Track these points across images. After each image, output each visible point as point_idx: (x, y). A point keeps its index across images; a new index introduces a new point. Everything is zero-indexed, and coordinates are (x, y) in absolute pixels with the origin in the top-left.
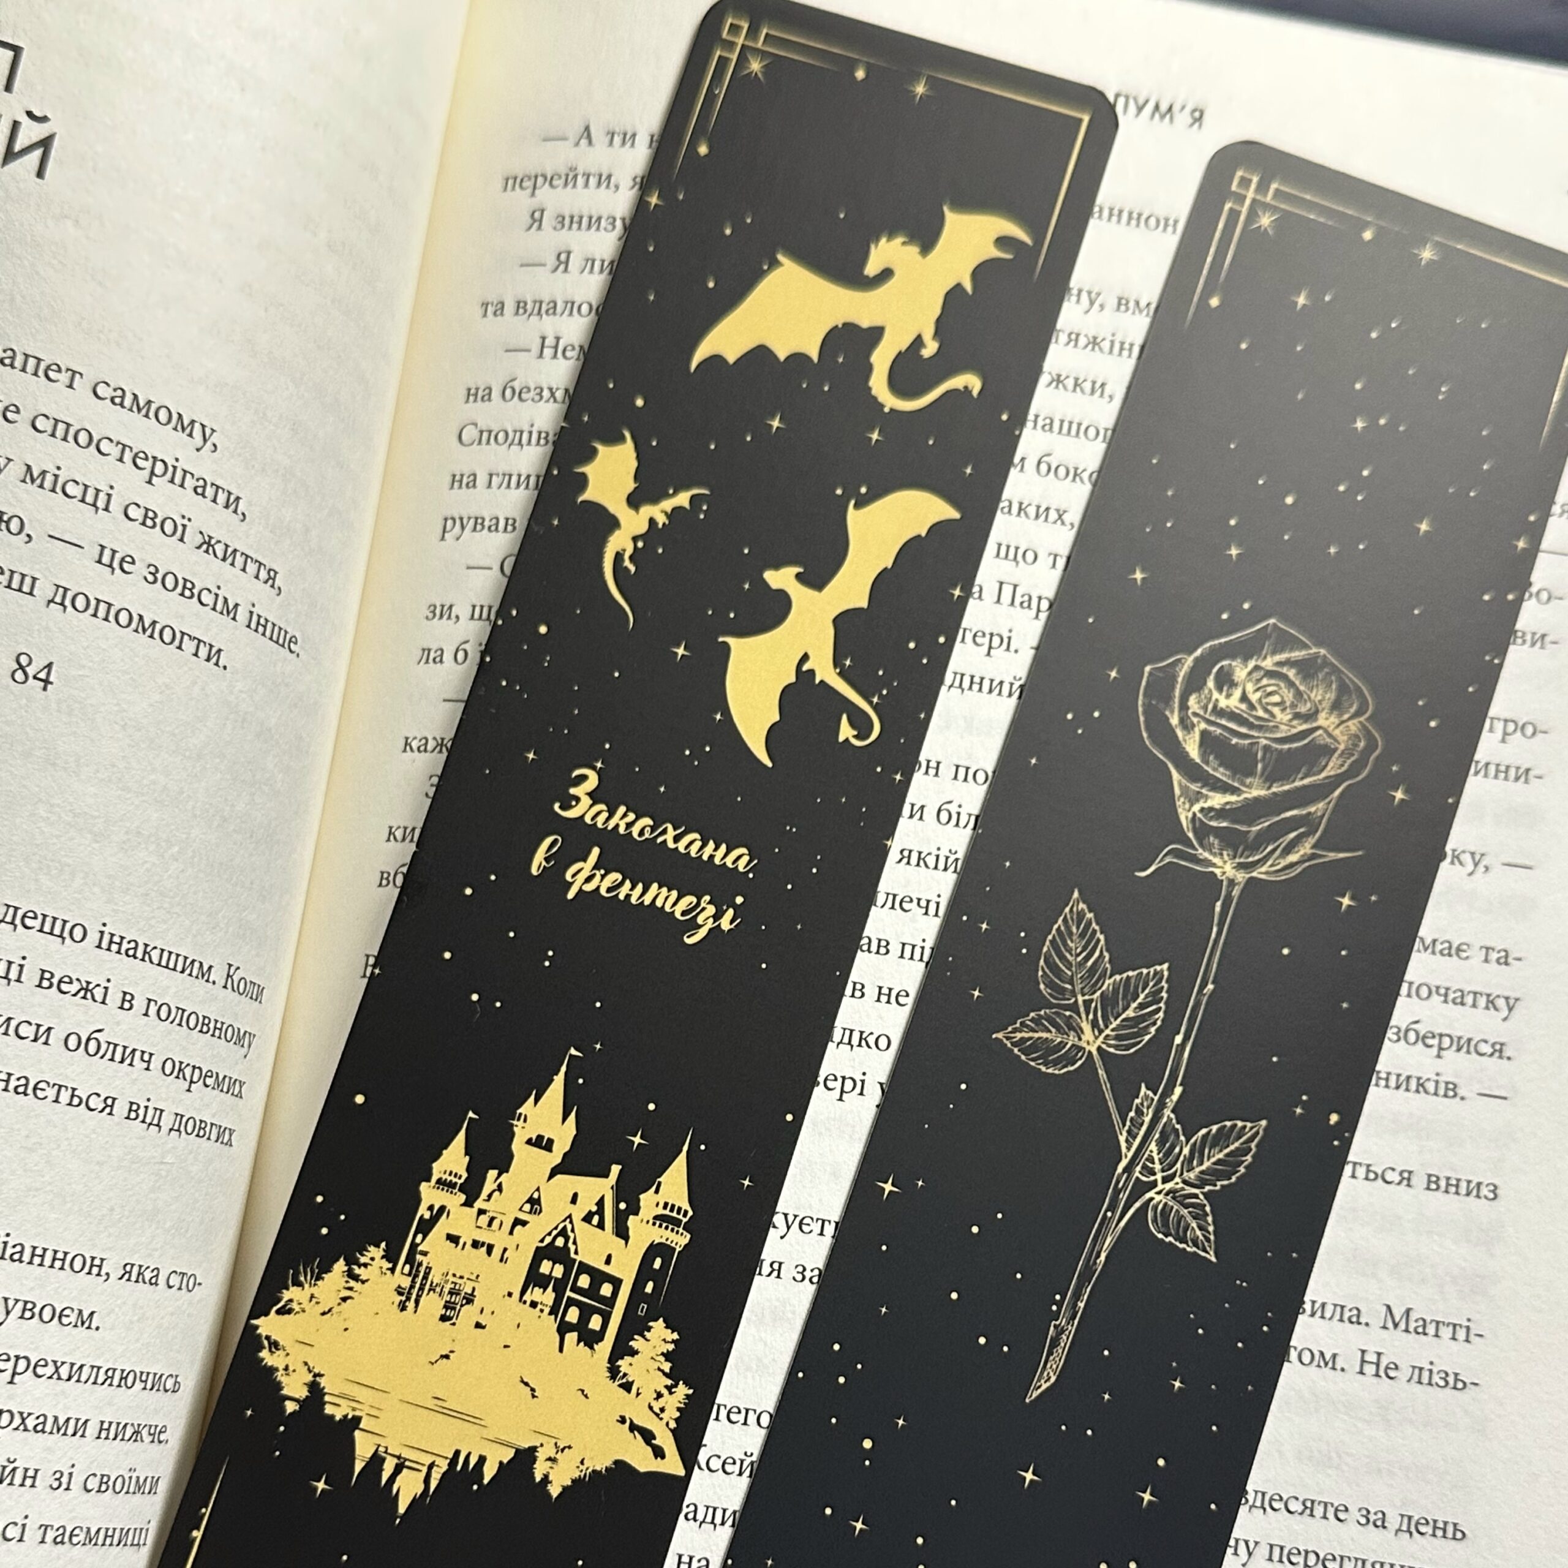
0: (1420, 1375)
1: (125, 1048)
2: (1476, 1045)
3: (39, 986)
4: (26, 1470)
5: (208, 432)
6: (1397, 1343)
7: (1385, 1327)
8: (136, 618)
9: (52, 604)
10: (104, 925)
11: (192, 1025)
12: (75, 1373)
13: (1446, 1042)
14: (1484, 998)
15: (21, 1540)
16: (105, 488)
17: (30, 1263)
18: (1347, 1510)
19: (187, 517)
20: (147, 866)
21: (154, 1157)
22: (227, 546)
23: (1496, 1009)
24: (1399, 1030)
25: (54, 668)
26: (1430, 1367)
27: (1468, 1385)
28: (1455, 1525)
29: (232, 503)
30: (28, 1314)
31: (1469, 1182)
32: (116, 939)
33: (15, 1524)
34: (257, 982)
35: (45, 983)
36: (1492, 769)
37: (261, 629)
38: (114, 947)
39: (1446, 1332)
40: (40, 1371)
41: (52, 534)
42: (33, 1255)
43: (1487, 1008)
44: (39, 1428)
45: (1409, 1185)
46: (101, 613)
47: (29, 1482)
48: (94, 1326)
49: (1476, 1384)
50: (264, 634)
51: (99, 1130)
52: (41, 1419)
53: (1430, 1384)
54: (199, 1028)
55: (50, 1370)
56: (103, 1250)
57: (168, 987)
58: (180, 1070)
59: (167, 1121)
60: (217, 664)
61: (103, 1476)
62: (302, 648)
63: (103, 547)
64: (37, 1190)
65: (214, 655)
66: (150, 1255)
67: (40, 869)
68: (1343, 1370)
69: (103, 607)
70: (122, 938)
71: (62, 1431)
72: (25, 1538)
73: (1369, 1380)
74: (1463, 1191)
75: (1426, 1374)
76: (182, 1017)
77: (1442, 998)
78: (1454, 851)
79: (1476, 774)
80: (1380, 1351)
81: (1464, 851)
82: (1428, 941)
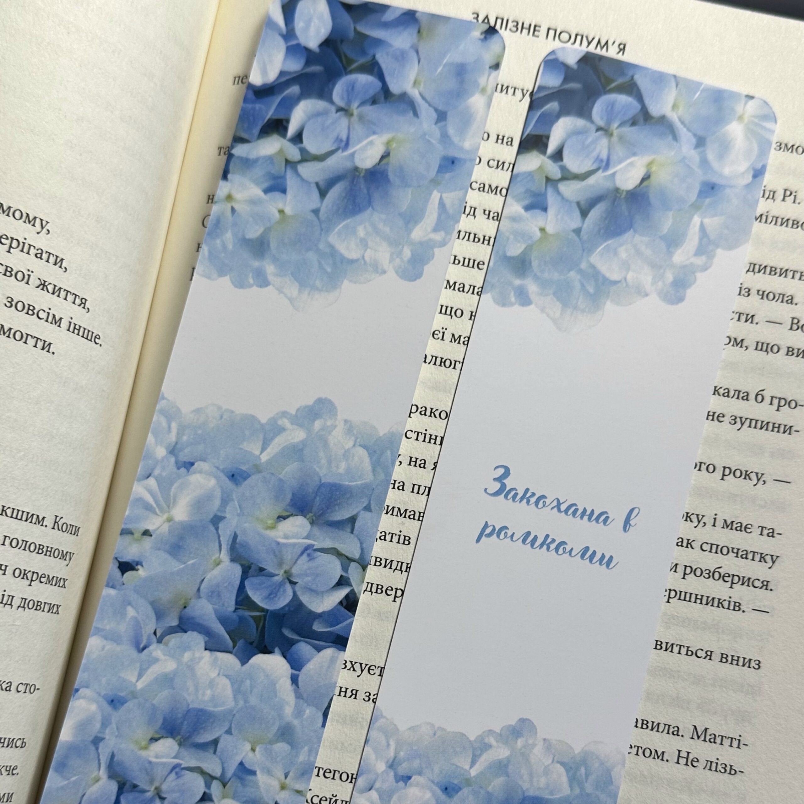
0: (710, 765)
2: (753, 582)
5: (44, 223)
6: (698, 747)
7: (692, 738)
11: (32, 550)
13: (736, 579)
14: (759, 555)
19: (31, 270)
21: (8, 622)
22: (55, 286)
23: (766, 562)
24: (710, 572)
26: (717, 761)
27: (738, 772)
29: (59, 262)
34: (75, 524)
36: (771, 426)
37: (76, 331)
39: (727, 742)
43: (760, 561)
45: (710, 659)
49: (742, 772)
50: (78, 334)
53: (716, 771)
54: (36, 551)
57: (17, 529)
58: (24, 574)
59: (16, 602)
60: (48, 351)
62: (103, 340)
65: (47, 346)
66: (6, 675)
68: (667, 761)
73: (682, 767)
74: (741, 663)
75: (714, 765)
76: (26, 546)
77: (735, 555)
78: (747, 471)
79: (761, 428)
80: (689, 751)
81: (752, 472)
82: (729, 522)
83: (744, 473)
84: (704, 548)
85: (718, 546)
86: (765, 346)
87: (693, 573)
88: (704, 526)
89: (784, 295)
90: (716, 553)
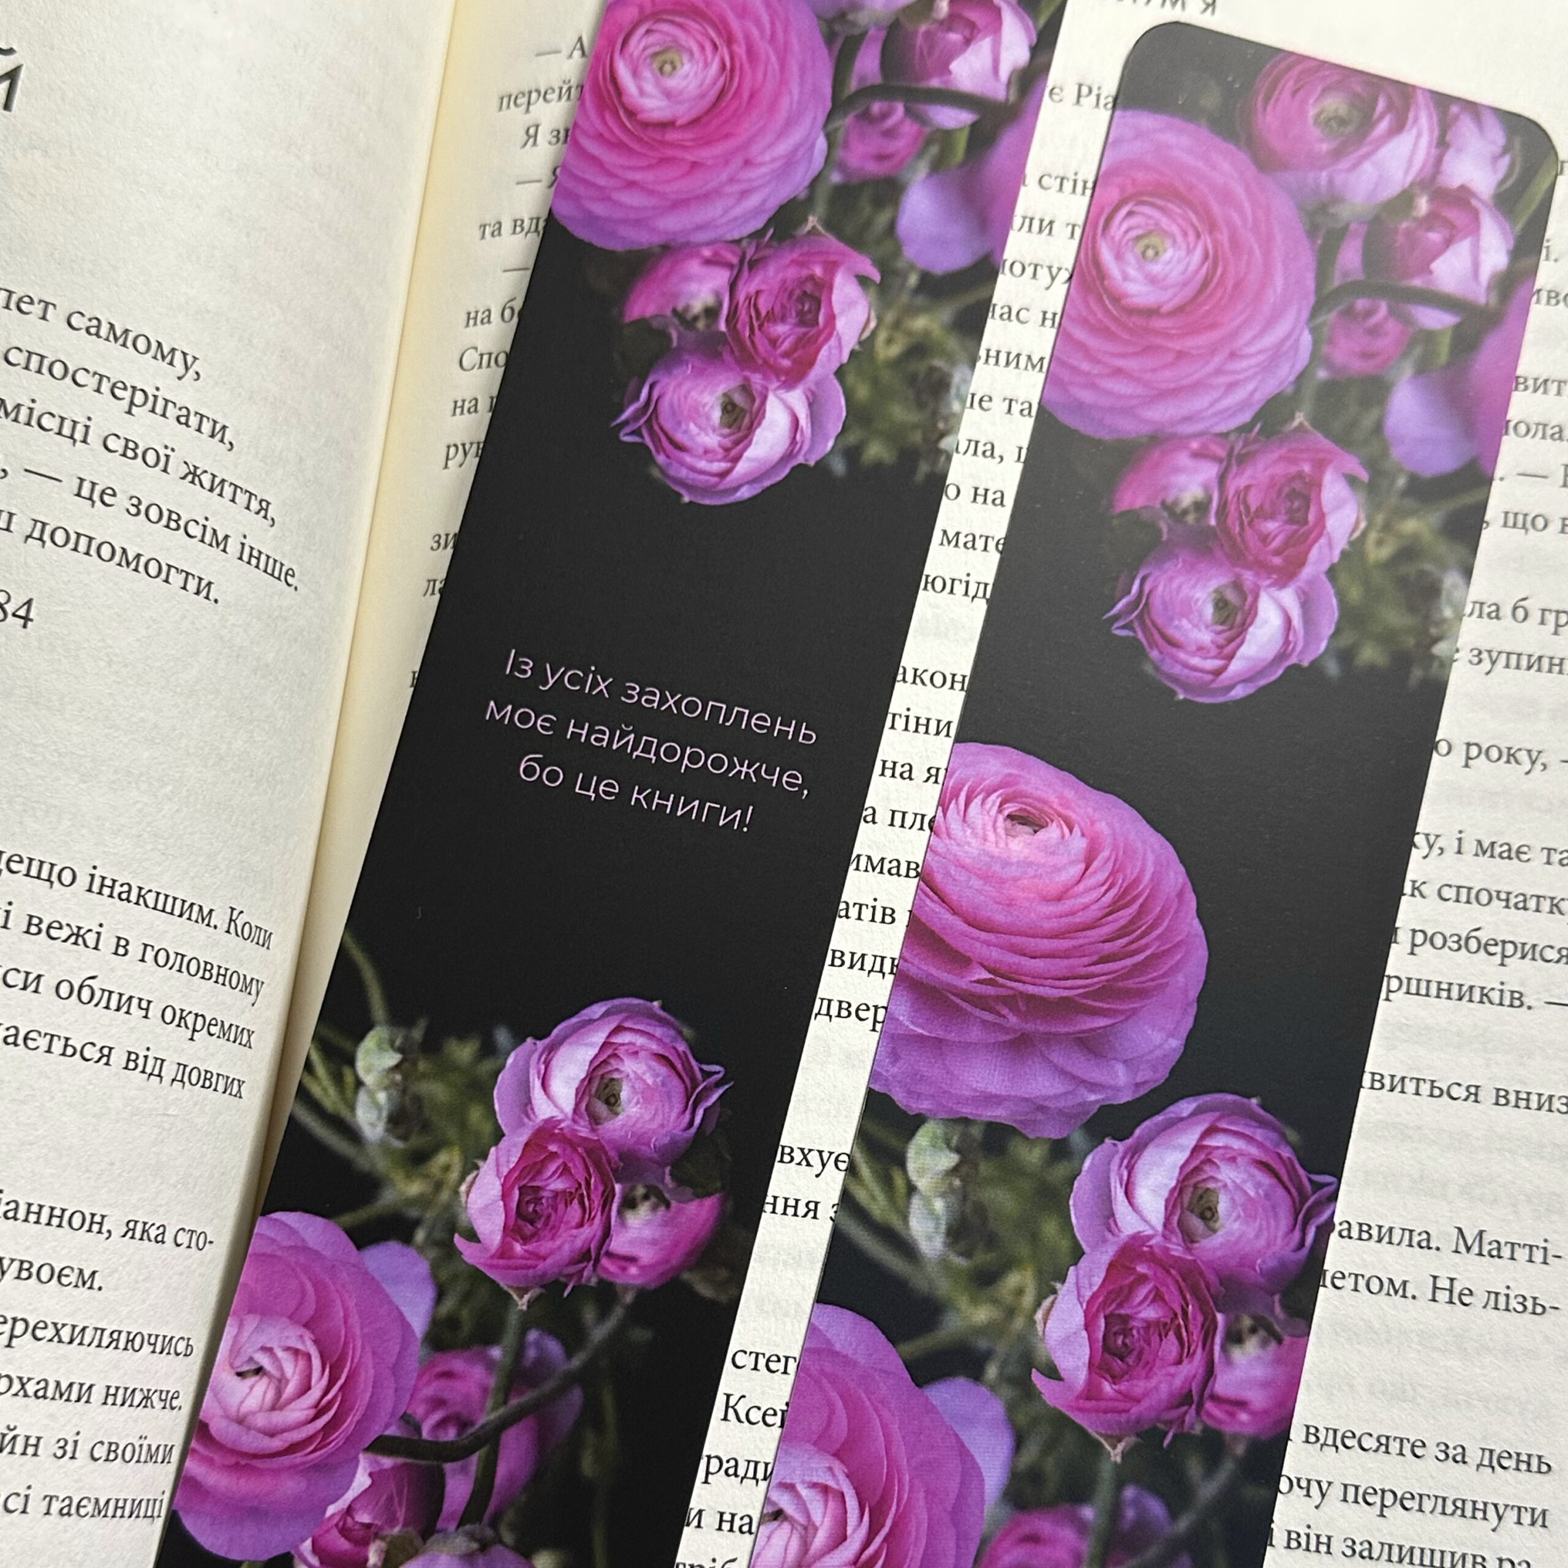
0: (1496, 1300)
1: (121, 995)
2: (1541, 951)
3: (28, 932)
4: (28, 1438)
5: (190, 359)
6: (1471, 1268)
7: (1456, 1251)
8: (119, 552)
9: (30, 540)
10: (95, 868)
11: (193, 971)
12: (78, 1335)
13: (1510, 949)
14: (1548, 901)
15: (24, 1512)
16: (82, 420)
17: (26, 1220)
18: (1424, 1445)
19: (170, 446)
20: (139, 806)
21: (156, 1109)
22: (214, 476)
23: (1561, 913)
24: (1460, 938)
25: (34, 604)
26: (1507, 1292)
27: (1548, 1309)
28: (1540, 1457)
29: (218, 432)
30: (25, 1274)
31: (1540, 1095)
32: (108, 882)
33: (18, 1495)
34: (264, 928)
35: (34, 929)
36: (1545, 663)
37: (254, 561)
38: (106, 891)
39: (1522, 1254)
40: (39, 1333)
41: (28, 468)
42: (28, 1212)
43: (1551, 912)
44: (40, 1393)
45: (1476, 1101)
46: (82, 547)
47: (31, 1450)
48: (96, 1285)
49: (1557, 1308)
50: (257, 567)
51: (94, 1081)
52: (42, 1384)
53: (1507, 1309)
54: (201, 974)
55: (50, 1332)
56: (105, 1207)
57: (166, 932)
58: (181, 1018)
59: (169, 1072)
60: (207, 598)
61: (110, 1444)
62: (300, 581)
63: (82, 480)
64: (31, 1144)
65: (204, 588)
66: (156, 1212)
67: (25, 811)
68: (1414, 1297)
69: (83, 541)
70: (114, 881)
71: (65, 1397)
72: (28, 1510)
73: (1442, 1306)
74: (1534, 1104)
75: (1502, 1300)
76: (182, 963)
77: (1504, 904)
78: (1509, 749)
79: (1529, 668)
80: (1453, 1276)
81: (1520, 750)
82: (1486, 845)
83: (1505, 751)
84: (1445, 895)
85: (1470, 889)
86: (1520, 518)
87: (1428, 942)
88: (1441, 854)
89: (1545, 425)
90: (1468, 902)
